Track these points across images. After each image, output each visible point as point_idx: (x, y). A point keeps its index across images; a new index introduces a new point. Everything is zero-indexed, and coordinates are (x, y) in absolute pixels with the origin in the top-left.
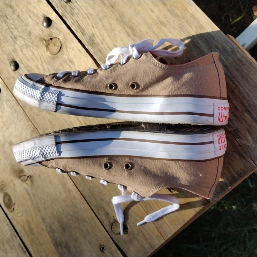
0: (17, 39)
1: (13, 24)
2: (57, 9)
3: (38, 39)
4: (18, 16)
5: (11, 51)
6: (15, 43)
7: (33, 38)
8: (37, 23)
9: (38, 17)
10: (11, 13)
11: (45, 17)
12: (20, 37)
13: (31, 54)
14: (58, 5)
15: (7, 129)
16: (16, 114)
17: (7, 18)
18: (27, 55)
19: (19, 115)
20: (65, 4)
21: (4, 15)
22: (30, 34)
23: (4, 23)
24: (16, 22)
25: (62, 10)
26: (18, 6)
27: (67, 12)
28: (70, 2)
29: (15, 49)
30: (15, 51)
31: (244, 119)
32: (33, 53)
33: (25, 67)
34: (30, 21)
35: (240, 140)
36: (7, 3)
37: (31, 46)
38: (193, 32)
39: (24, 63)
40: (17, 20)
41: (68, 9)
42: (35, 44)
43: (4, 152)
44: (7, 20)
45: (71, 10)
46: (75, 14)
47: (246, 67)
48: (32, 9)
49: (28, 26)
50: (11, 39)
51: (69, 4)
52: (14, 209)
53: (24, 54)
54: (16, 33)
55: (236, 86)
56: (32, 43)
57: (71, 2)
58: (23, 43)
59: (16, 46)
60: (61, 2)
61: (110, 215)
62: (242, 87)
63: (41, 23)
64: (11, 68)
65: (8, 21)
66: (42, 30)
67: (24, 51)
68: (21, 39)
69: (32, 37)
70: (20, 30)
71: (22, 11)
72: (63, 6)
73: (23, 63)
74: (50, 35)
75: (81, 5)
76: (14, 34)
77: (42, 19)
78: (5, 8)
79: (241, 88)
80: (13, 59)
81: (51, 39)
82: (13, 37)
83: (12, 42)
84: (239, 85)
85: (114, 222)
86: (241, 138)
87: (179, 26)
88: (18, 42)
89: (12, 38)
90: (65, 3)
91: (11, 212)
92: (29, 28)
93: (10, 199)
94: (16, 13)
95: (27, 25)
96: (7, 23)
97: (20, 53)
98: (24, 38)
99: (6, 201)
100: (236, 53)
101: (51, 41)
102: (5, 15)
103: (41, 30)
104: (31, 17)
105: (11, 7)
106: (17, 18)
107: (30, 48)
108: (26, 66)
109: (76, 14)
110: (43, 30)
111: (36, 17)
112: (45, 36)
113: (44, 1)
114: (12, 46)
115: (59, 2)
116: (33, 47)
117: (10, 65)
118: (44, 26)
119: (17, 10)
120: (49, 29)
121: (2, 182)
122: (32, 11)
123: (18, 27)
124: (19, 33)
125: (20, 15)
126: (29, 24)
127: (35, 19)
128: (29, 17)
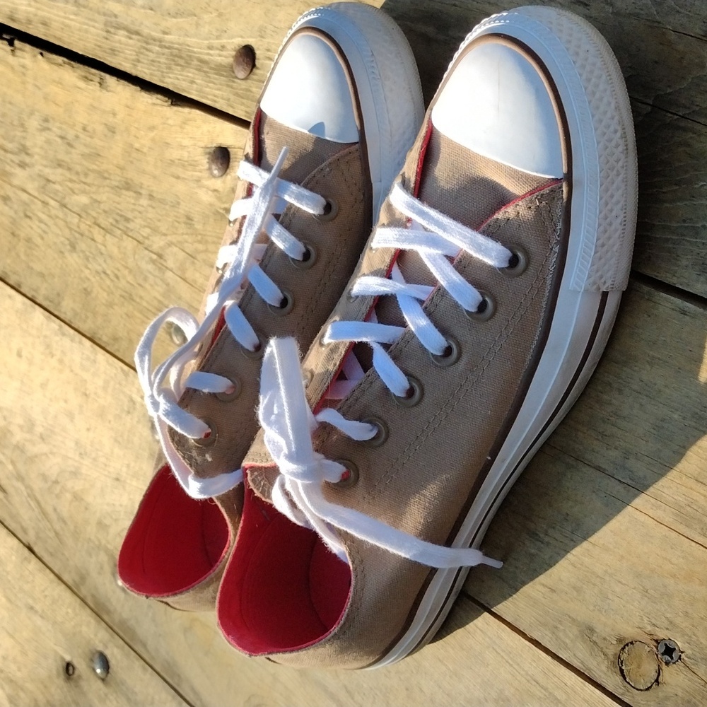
0: (166, 257)
1: (145, 226)
2: (230, 111)
3: (211, 220)
4: (151, 197)
5: (160, 298)
6: (163, 268)
7: (199, 227)
8: (198, 181)
9: (193, 165)
10: (133, 201)
11: (210, 153)
12: (170, 244)
13: (208, 271)
14: (229, 100)
17: (127, 220)
18: (200, 281)
20: (244, 84)
21: (118, 218)
22: (189, 219)
23: (125, 237)
24: (151, 214)
25: (243, 104)
26: (144, 172)
28: (254, 70)
29: (168, 285)
30: (169, 290)
34: (181, 187)
36: (117, 184)
37: (202, 252)
40: (150, 209)
41: (256, 89)
42: (210, 239)
44: (129, 226)
48: (175, 154)
49: (179, 203)
50: (150, 267)
51: (255, 77)
53: (192, 284)
54: (158, 243)
56: (200, 242)
57: (258, 68)
58: (181, 255)
59: (168, 273)
60: (234, 85)
61: (599, 628)
63: (206, 174)
64: (175, 343)
65: (131, 225)
66: (215, 191)
67: (189, 274)
68: (175, 249)
69: (196, 226)
70: (163, 228)
71: (155, 177)
72: (241, 92)
76: (155, 247)
77: (204, 161)
78: (117, 199)
82: (155, 257)
83: (157, 273)
85: (623, 649)
88: (170, 263)
89: (153, 262)
90: (243, 82)
92: (183, 208)
94: (143, 192)
95: (176, 205)
96: (130, 234)
97: (182, 287)
98: (179, 242)
102: (121, 216)
103: (210, 193)
104: (178, 178)
105: (128, 186)
106: (150, 202)
107: (200, 257)
110: (216, 188)
111: (190, 168)
112: (224, 200)
113: (197, 113)
114: (160, 282)
115: (229, 89)
116: (206, 251)
117: (168, 337)
118: (214, 177)
119: (142, 184)
120: (229, 177)
121: (249, 698)
122: (177, 161)
123: (159, 224)
124: (163, 237)
125: (152, 191)
126: (180, 199)
127: (190, 173)
128: (174, 179)
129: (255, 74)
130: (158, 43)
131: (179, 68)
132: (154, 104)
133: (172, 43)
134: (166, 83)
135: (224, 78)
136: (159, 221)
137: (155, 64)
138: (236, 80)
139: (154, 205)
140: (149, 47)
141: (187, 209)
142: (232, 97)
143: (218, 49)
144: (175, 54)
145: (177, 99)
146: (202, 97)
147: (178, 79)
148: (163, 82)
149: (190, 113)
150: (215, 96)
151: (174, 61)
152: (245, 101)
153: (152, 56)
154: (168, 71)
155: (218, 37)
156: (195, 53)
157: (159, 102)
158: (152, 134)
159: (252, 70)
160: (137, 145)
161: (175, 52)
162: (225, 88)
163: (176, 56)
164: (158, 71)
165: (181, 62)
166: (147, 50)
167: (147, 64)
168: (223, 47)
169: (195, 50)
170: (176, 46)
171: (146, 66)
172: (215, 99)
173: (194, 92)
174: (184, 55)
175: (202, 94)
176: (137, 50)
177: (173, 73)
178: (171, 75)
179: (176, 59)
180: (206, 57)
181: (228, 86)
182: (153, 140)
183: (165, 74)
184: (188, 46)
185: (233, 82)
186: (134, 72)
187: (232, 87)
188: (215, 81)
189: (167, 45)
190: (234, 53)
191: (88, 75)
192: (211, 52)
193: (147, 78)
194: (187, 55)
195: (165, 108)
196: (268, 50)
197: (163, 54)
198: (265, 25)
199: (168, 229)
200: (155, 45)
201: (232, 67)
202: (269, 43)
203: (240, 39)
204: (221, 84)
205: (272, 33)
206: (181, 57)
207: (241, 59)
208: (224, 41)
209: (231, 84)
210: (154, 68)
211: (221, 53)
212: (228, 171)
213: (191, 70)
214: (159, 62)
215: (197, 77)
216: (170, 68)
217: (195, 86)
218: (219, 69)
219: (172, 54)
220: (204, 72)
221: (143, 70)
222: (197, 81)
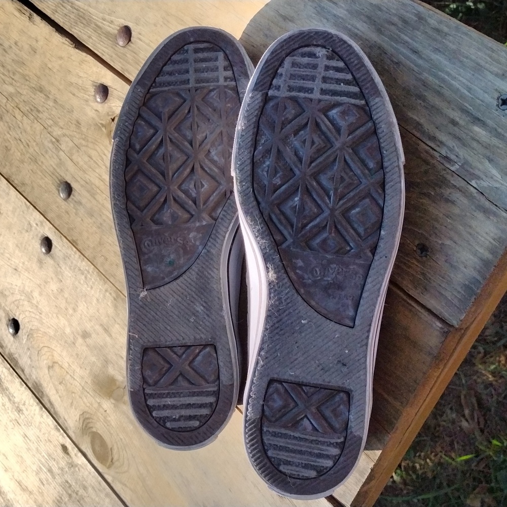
0: (61, 142)
1: (49, 119)
2: (112, 64)
3: (92, 128)
4: (55, 101)
5: (55, 167)
6: (58, 149)
7: (84, 130)
8: (87, 101)
9: (85, 90)
10: (43, 100)
11: (96, 86)
12: (64, 135)
13: (87, 159)
14: (111, 56)
15: (74, 310)
16: (83, 277)
17: (39, 111)
18: (81, 163)
19: (89, 276)
20: (122, 50)
21: (33, 108)
22: (78, 123)
23: (36, 121)
24: (54, 112)
25: (120, 62)
26: (52, 84)
27: (128, 63)
28: (130, 43)
29: (60, 160)
30: (61, 163)
31: (473, 139)
32: (90, 157)
33: (82, 186)
34: (75, 102)
35: (478, 182)
36: (34, 86)
37: (84, 146)
38: (342, 11)
39: (79, 179)
40: (54, 109)
41: (129, 56)
42: (90, 140)
43: (77, 355)
44: (39, 115)
45: (134, 57)
46: (141, 60)
47: (451, 38)
48: (74, 79)
49: (73, 111)
50: (50, 145)
51: (130, 48)
52: (113, 461)
53: (76, 164)
54: (57, 132)
55: (443, 80)
56: (84, 140)
57: (132, 43)
58: (71, 144)
59: (61, 153)
60: (116, 48)
62: (454, 78)
63: (92, 98)
64: (61, 197)
65: (40, 115)
66: (96, 110)
67: (74, 157)
68: (67, 139)
69: (82, 129)
70: (61, 124)
71: (59, 90)
72: (120, 54)
73: (77, 181)
74: (110, 113)
75: (147, 41)
76: (55, 134)
77: (92, 90)
78: (33, 96)
79: (453, 82)
80: (60, 178)
81: (113, 120)
82: (54, 140)
83: (54, 150)
84: (446, 77)
86: (478, 178)
87: (315, 11)
88: (63, 147)
89: (53, 143)
90: (122, 48)
91: (109, 467)
92: (75, 115)
93: (103, 443)
94: (51, 97)
95: (71, 111)
96: (39, 121)
97: (69, 164)
98: (70, 135)
99: (97, 448)
100: (426, 21)
101: (113, 123)
102: (35, 107)
103: (94, 111)
104: (74, 95)
105: (41, 90)
106: (54, 105)
107: (83, 149)
108: (83, 183)
110: (98, 109)
111: (82, 91)
112: (102, 118)
113: (90, 58)
114: (55, 157)
115: (112, 50)
116: (87, 146)
117: (57, 192)
118: (97, 102)
119: (50, 91)
120: (106, 105)
121: (83, 413)
122: (74, 84)
123: (59, 120)
124: (61, 130)
125: (56, 98)
126: (73, 108)
127: (82, 94)
128: (71, 95)
129: (130, 46)
130: (70, 4)
131: (82, 25)
132: (64, 43)
133: (79, 7)
134: (73, 32)
135: (111, 42)
136: (59, 118)
137: (68, 17)
138: (117, 45)
139: (56, 107)
140: (64, 4)
141: (77, 116)
142: (114, 56)
143: (108, 22)
145: (79, 44)
146: (95, 49)
147: (81, 32)
148: (71, 31)
149: (86, 57)
150: (103, 51)
151: (79, 19)
152: (121, 60)
153: (66, 11)
155: (109, 14)
156: (93, 18)
157: (67, 43)
158: (60, 62)
159: (128, 43)
160: (50, 66)
161: (81, 14)
162: (110, 48)
163: (81, 16)
164: (69, 22)
165: (84, 22)
166: (63, 6)
167: (62, 15)
168: (112, 22)
169: (94, 17)
170: (82, 10)
171: (62, 17)
172: (103, 53)
173: (91, 44)
174: (86, 18)
175: (95, 47)
176: (56, 4)
177: (78, 27)
178: (76, 28)
179: (81, 19)
180: (100, 25)
181: (112, 47)
182: (60, 66)
183: (72, 26)
184: (90, 13)
185: (116, 46)
186: (53, 17)
187: (114, 49)
188: (105, 42)
189: (76, 7)
190: (118, 28)
191: (22, 9)
192: (104, 22)
193: (61, 24)
194: (89, 19)
195: (70, 48)
196: (140, 34)
197: (73, 13)
198: (140, 17)
199: (64, 125)
200: (68, 5)
201: (116, 36)
202: (140, 29)
203: (123, 20)
204: (108, 45)
205: (144, 24)
206: (84, 19)
207: (122, 35)
208: (113, 18)
209: (114, 47)
210: (66, 19)
211: (110, 25)
212: (106, 101)
213: (90, 29)
214: (70, 17)
215: (93, 34)
216: (76, 23)
217: (91, 40)
218: (108, 35)
219: (78, 15)
220: (98, 33)
221: (59, 18)
222: (93, 38)
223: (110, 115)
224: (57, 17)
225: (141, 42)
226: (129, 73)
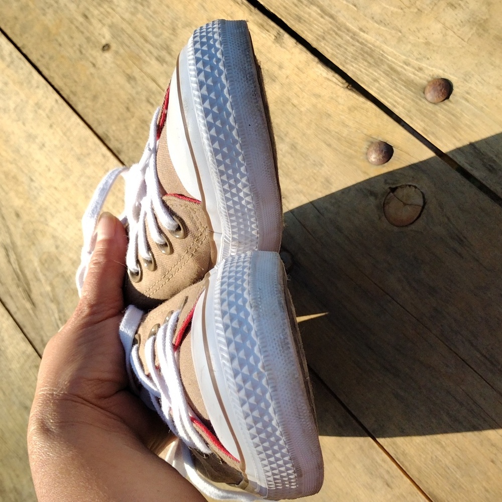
2: (407, 121)
4: (293, 146)
8: (350, 157)
9: (350, 143)
11: (373, 142)
12: (300, 192)
13: (332, 230)
14: (409, 111)
18: (321, 233)
20: (431, 107)
25: (422, 121)
26: (294, 125)
27: (439, 125)
28: (446, 101)
32: (339, 229)
34: (329, 154)
37: (331, 213)
39: (311, 253)
41: (442, 117)
42: (344, 207)
46: (462, 126)
49: (321, 165)
51: (445, 107)
53: (311, 233)
56: (333, 204)
57: (450, 101)
60: (420, 103)
63: (360, 156)
66: (365, 173)
67: (311, 224)
70: (296, 177)
71: (304, 135)
72: (424, 111)
74: (389, 181)
75: (480, 105)
77: (364, 146)
81: (393, 190)
90: (431, 105)
92: (325, 171)
94: (287, 140)
95: (318, 164)
101: (391, 194)
103: (361, 173)
104: (329, 145)
106: (290, 151)
107: (329, 215)
109: (466, 125)
110: (368, 171)
111: (346, 144)
112: (373, 184)
113: (370, 104)
115: (412, 103)
116: (337, 214)
118: (369, 162)
119: (287, 133)
120: (385, 169)
122: (333, 133)
125: (296, 143)
126: (324, 162)
127: (344, 148)
128: (324, 145)
129: (446, 105)
130: (351, 34)
131: (366, 63)
132: (328, 79)
133: (366, 41)
134: (347, 68)
135: (412, 93)
137: (341, 49)
138: (424, 100)
139: (293, 154)
140: (339, 32)
141: (328, 173)
142: (414, 110)
143: (413, 67)
144: (365, 50)
146: (382, 97)
147: (361, 71)
148: (344, 66)
149: (364, 103)
150: (396, 101)
151: (363, 55)
152: (426, 120)
153: (339, 41)
154: (353, 60)
155: (417, 59)
156: (388, 59)
157: (334, 80)
158: (315, 101)
159: (444, 100)
160: (295, 102)
161: (366, 49)
162: (409, 101)
163: (367, 53)
164: (342, 55)
165: (371, 61)
166: (336, 34)
167: (332, 44)
168: (420, 69)
169: (390, 58)
170: (369, 45)
171: (331, 46)
172: (395, 104)
173: (374, 89)
174: (375, 56)
175: (381, 94)
176: (326, 30)
177: (357, 64)
178: (354, 65)
179: (366, 55)
180: (399, 69)
181: (413, 100)
183: (347, 61)
184: (383, 51)
185: (420, 100)
186: (315, 45)
187: (417, 103)
188: (402, 91)
189: (360, 40)
190: (430, 79)
191: (265, 24)
192: (406, 67)
194: (379, 58)
195: (338, 87)
196: (468, 93)
197: (353, 45)
198: (473, 72)
199: (301, 179)
200: (347, 34)
201: (424, 88)
202: (470, 88)
203: (441, 71)
204: (406, 96)
205: (478, 82)
206: (371, 56)
207: (439, 88)
208: (423, 65)
209: (418, 101)
210: (338, 51)
211: (416, 72)
212: (386, 164)
213: (379, 72)
214: (346, 49)
215: (382, 78)
216: (356, 59)
217: (377, 85)
218: (409, 84)
219: (362, 49)
220: (392, 78)
221: (326, 47)
222: (381, 82)
223: (389, 184)
224: (323, 45)
225: (467, 104)
226: (436, 137)
